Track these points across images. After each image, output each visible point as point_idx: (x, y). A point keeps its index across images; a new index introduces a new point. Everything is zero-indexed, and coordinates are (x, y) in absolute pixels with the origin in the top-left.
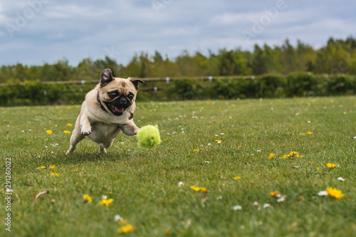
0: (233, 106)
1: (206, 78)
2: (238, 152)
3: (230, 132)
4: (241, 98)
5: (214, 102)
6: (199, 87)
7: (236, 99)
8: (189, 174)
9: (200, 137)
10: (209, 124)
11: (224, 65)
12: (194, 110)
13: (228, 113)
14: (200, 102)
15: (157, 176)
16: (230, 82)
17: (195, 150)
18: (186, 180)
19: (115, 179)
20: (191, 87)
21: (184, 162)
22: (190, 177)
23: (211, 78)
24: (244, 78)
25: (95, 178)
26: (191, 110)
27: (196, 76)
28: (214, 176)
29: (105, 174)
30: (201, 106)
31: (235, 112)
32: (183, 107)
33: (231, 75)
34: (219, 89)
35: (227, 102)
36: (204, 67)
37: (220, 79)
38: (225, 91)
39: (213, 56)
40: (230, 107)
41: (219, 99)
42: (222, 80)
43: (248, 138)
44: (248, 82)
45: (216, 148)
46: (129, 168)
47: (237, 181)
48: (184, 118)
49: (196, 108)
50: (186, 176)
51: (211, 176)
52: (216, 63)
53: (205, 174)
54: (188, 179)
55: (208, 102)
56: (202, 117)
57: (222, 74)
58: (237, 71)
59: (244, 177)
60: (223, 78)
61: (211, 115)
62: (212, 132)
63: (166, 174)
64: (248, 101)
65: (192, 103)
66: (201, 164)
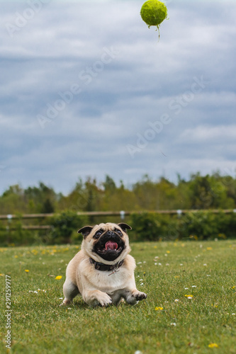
0: (209, 249)
1: (173, 211)
2: (215, 310)
3: (204, 285)
4: (220, 239)
5: (183, 244)
6: (164, 223)
7: (213, 239)
8: (149, 340)
9: (165, 292)
10: (177, 274)
11: (197, 194)
12: (157, 255)
13: (202, 259)
14: (164, 244)
15: (106, 343)
16: (205, 217)
17: (157, 309)
18: (144, 348)
19: (50, 347)
20: (154, 225)
21: (143, 324)
22: (151, 345)
23: (179, 212)
24: (224, 211)
25: (23, 346)
26: (153, 255)
27: (161, 209)
28: (182, 345)
29: (37, 340)
30: (167, 249)
31: (212, 257)
32: (142, 250)
33: (207, 208)
34: (191, 226)
35: (201, 244)
36: (171, 197)
37: (192, 213)
38: (199, 230)
39: (183, 182)
40: (204, 250)
41: (191, 240)
42: (194, 215)
43: (228, 292)
44: (228, 218)
45: (185, 305)
46: (70, 332)
47: (211, 349)
48: (144, 266)
49: (159, 251)
50: (145, 344)
51: (178, 342)
52: (187, 191)
53: (170, 341)
54: (147, 347)
55: (176, 244)
56: (167, 264)
57: (194, 207)
58: (215, 204)
59: (222, 344)
60: (195, 211)
61: (180, 261)
62: (180, 284)
63: (119, 340)
64: (229, 242)
65: (155, 245)
66: (166, 327)
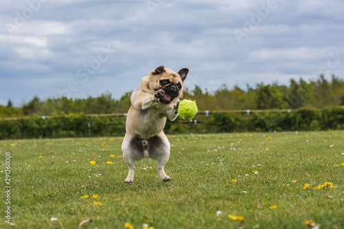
0: (270, 138)
1: (244, 111)
2: (274, 182)
3: (266, 164)
4: (277, 131)
5: (251, 135)
6: (237, 120)
7: (273, 131)
8: (227, 203)
9: (238, 168)
10: (247, 156)
11: (261, 98)
12: (232, 142)
13: (265, 145)
14: (238, 135)
15: (196, 205)
16: (267, 115)
17: (233, 181)
18: (224, 209)
19: (155, 208)
20: (230, 120)
21: (222, 192)
22: (229, 207)
23: (248, 111)
24: (280, 111)
25: (137, 207)
26: (229, 142)
27: (234, 109)
28: (251, 206)
29: (146, 203)
30: (239, 138)
31: (272, 144)
32: (221, 138)
33: (268, 109)
34: (257, 122)
35: (264, 135)
36: (242, 101)
37: (257, 112)
38: (263, 125)
39: (251, 90)
40: (267, 139)
41: (257, 131)
42: (259, 113)
43: (284, 169)
45: (253, 178)
46: (169, 197)
47: (272, 210)
48: (223, 150)
49: (234, 140)
50: (224, 206)
51: (248, 205)
52: (254, 97)
53: (242, 204)
54: (226, 209)
55: (246, 134)
56: (240, 149)
57: (259, 108)
58: (274, 105)
59: (280, 206)
60: (260, 111)
61: (249, 147)
62: (249, 163)
63: (205, 203)
64: (284, 133)
65: (231, 135)
66: (239, 194)
